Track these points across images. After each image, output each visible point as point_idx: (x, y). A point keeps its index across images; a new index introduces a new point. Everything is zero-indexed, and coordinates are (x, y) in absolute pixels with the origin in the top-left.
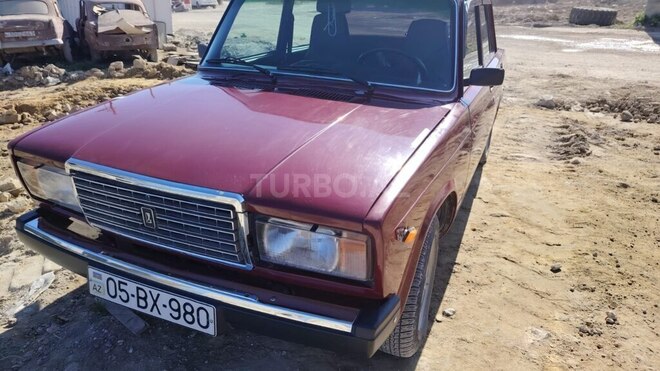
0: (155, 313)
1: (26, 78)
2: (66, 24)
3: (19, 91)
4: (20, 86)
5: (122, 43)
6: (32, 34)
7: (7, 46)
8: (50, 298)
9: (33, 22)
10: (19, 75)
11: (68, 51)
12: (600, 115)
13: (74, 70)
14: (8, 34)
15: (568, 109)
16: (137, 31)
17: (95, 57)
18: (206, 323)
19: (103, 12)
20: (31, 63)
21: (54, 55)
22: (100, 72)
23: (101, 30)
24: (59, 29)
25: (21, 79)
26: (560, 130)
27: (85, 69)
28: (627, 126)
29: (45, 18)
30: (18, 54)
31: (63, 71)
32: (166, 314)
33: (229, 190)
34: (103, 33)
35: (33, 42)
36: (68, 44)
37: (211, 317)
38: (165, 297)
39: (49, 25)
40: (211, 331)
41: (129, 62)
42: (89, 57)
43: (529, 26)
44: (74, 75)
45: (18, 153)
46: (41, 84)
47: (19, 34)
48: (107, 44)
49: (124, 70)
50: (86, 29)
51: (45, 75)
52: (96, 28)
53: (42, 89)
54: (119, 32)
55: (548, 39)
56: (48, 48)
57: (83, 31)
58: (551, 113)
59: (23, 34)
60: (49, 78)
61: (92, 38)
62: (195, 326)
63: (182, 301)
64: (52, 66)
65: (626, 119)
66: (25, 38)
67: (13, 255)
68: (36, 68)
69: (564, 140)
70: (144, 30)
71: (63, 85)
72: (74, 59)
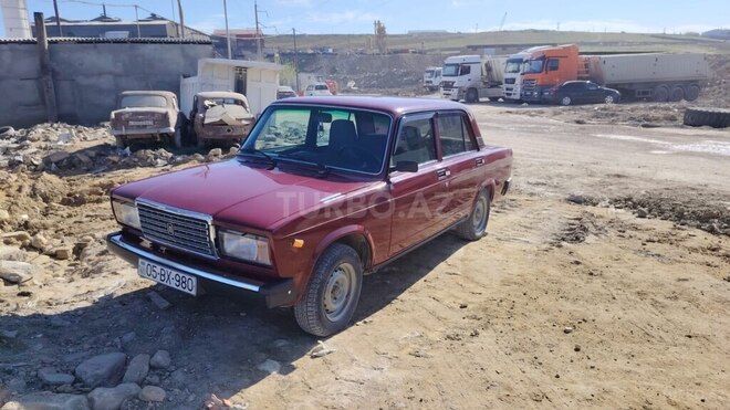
0: (168, 284)
1: (140, 159)
2: (181, 116)
3: (133, 170)
4: (134, 166)
5: (224, 133)
6: (151, 123)
7: (130, 132)
8: (120, 293)
9: (153, 114)
10: (135, 157)
11: (178, 139)
12: (622, 211)
13: (179, 154)
14: (131, 123)
15: (594, 205)
16: (238, 123)
17: (201, 144)
18: (191, 288)
19: (212, 106)
20: (146, 148)
21: (166, 141)
22: (201, 157)
23: (207, 121)
24: (173, 119)
25: (136, 160)
26: (572, 221)
27: (189, 154)
28: (640, 221)
29: (163, 110)
30: (137, 139)
31: (170, 155)
32: (173, 284)
33: (206, 213)
34: (209, 124)
35: (151, 129)
36: (179, 132)
37: (195, 283)
38: (174, 273)
39: (165, 117)
40: (193, 293)
41: (226, 149)
42: (196, 144)
43: (637, 125)
44: (179, 159)
45: (114, 196)
46: (151, 165)
47: (141, 123)
48: (211, 133)
49: (221, 156)
50: (196, 120)
51: (156, 158)
52: (203, 119)
53: (152, 169)
54: (222, 124)
55: (645, 140)
56: (162, 135)
57: (193, 121)
58: (577, 207)
59: (144, 123)
60: (159, 160)
61: (198, 128)
62: (186, 290)
63: (181, 275)
64: (163, 150)
65: (642, 216)
66: (145, 127)
67: (104, 274)
68: (149, 151)
69: (571, 229)
70: (244, 122)
71: (169, 167)
72: (183, 145)
